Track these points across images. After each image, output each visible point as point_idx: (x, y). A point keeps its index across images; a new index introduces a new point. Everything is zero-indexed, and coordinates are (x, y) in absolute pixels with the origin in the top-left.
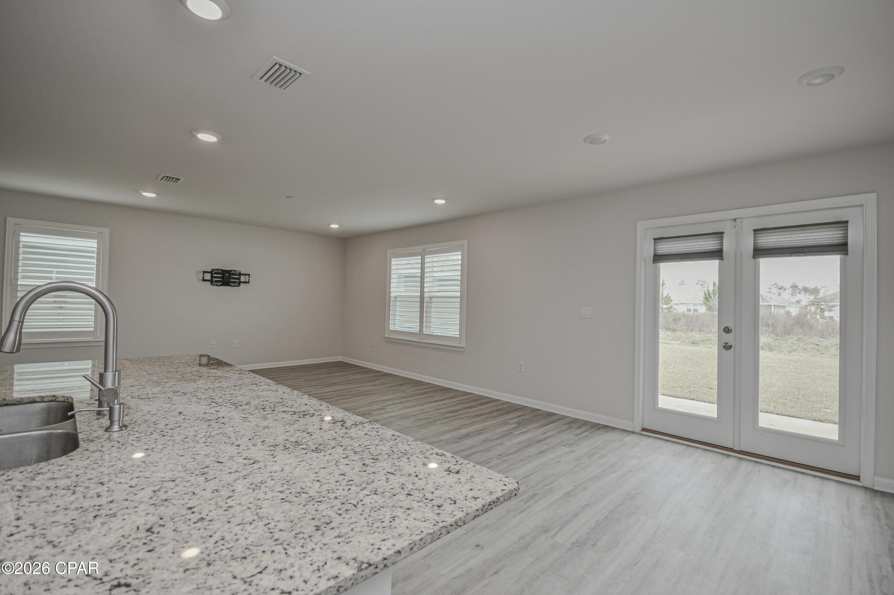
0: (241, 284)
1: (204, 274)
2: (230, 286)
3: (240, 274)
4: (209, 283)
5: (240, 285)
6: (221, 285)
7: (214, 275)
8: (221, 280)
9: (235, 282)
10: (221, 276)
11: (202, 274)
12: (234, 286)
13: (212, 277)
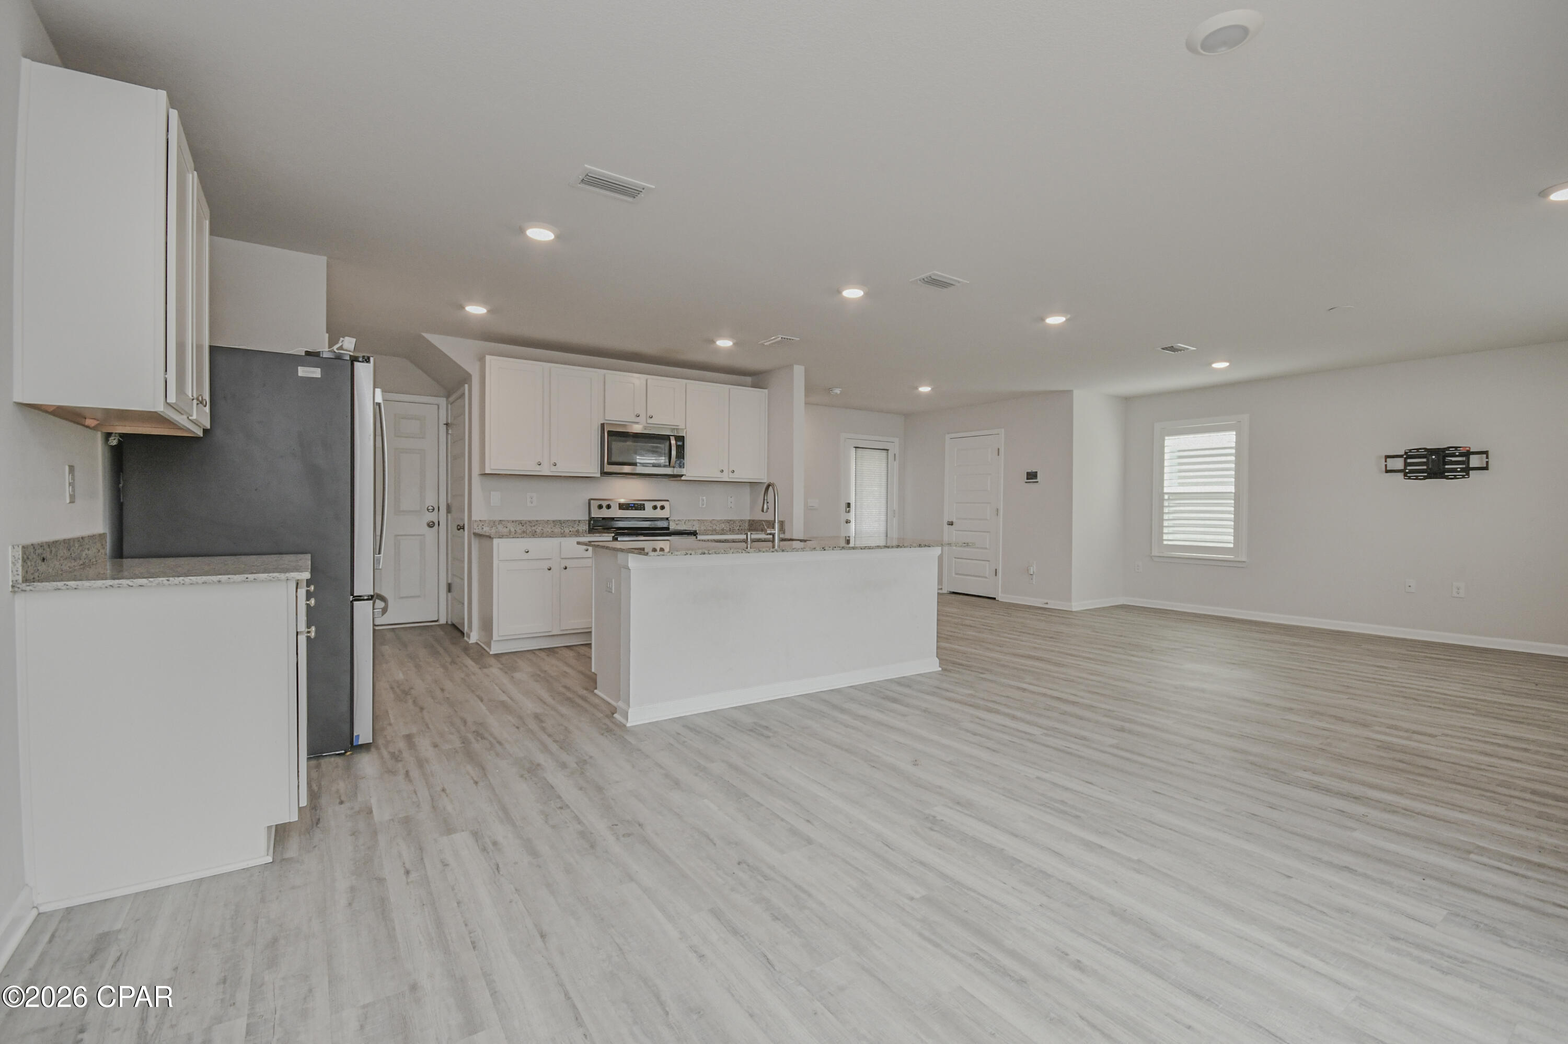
0: (1471, 472)
1: (1386, 461)
2: (1447, 478)
3: (1468, 454)
4: (1401, 475)
5: (1468, 474)
6: (1425, 478)
7: (1409, 461)
8: (1425, 467)
9: (1454, 470)
10: (1424, 460)
11: (1384, 460)
12: (1455, 477)
13: (1406, 464)
